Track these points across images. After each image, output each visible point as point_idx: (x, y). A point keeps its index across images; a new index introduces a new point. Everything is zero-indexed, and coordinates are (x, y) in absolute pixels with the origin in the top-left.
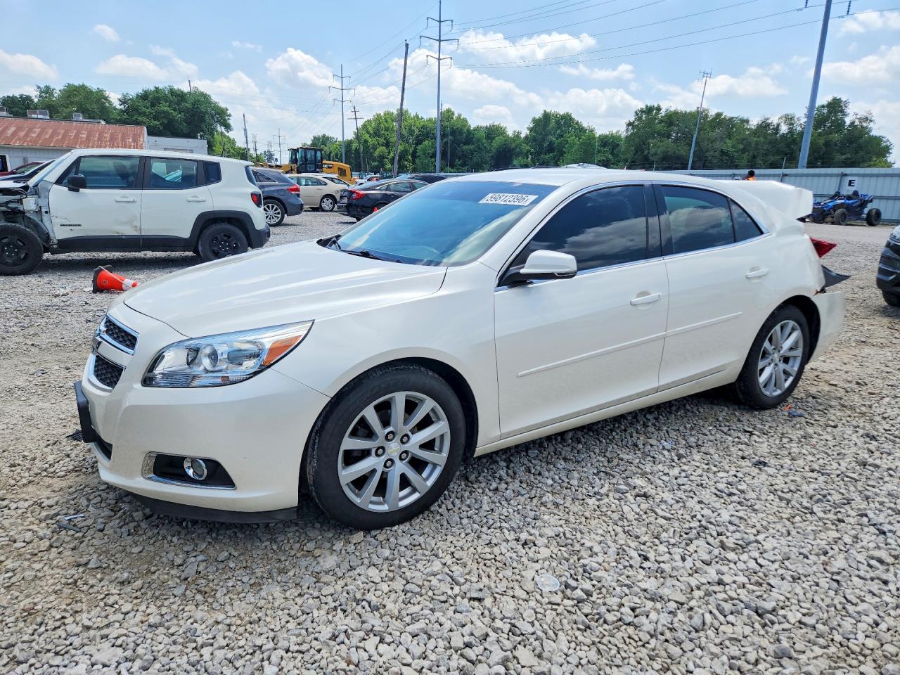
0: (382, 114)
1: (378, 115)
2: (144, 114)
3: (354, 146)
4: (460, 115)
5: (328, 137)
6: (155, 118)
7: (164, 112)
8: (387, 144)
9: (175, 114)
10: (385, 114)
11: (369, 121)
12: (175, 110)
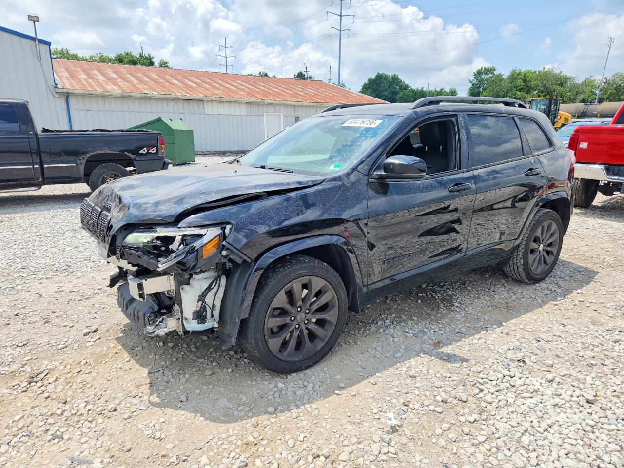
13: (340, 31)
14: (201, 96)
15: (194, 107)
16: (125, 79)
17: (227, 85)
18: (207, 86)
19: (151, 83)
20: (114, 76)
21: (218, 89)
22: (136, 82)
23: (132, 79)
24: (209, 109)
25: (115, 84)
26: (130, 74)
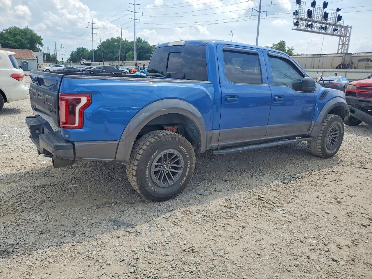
0: (110, 39)
1: (108, 39)
2: (11, 40)
3: (97, 53)
4: (145, 40)
5: (84, 49)
6: (15, 42)
7: (19, 40)
8: (113, 52)
9: (24, 40)
10: (111, 39)
11: (104, 42)
12: (23, 39)
13: (135, 20)
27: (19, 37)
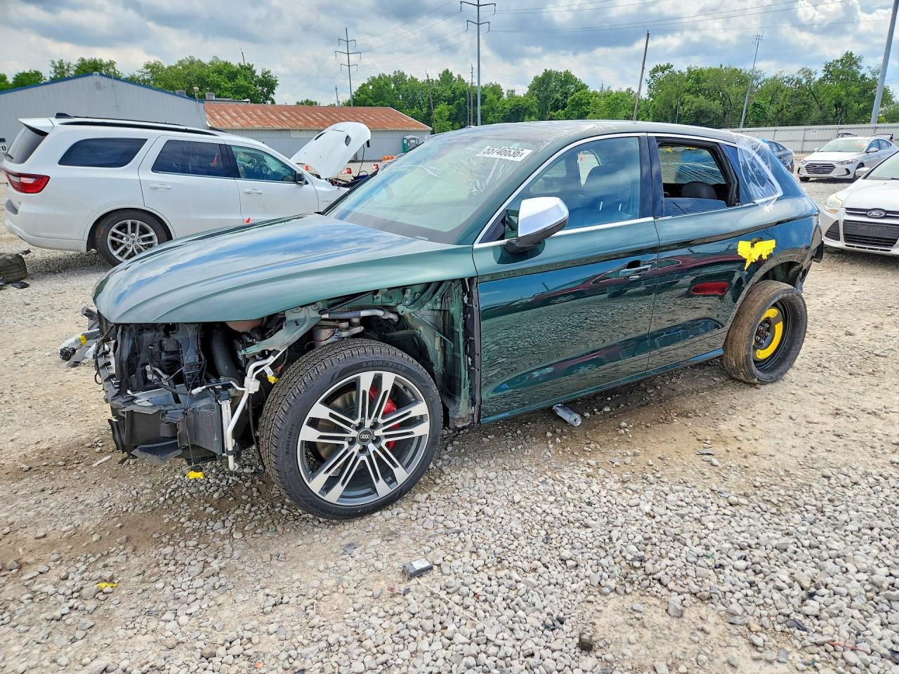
4: (459, 76)
13: (478, 24)
14: (288, 127)
15: (284, 134)
16: (242, 118)
17: (308, 118)
18: (294, 119)
19: (258, 119)
20: (235, 115)
21: (301, 121)
22: (249, 119)
23: (246, 116)
24: (293, 135)
25: (237, 121)
26: (244, 112)
27: (241, 81)
